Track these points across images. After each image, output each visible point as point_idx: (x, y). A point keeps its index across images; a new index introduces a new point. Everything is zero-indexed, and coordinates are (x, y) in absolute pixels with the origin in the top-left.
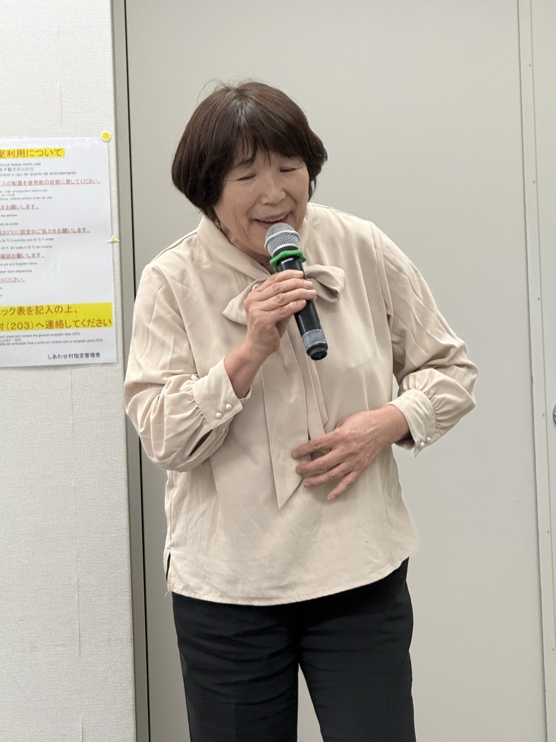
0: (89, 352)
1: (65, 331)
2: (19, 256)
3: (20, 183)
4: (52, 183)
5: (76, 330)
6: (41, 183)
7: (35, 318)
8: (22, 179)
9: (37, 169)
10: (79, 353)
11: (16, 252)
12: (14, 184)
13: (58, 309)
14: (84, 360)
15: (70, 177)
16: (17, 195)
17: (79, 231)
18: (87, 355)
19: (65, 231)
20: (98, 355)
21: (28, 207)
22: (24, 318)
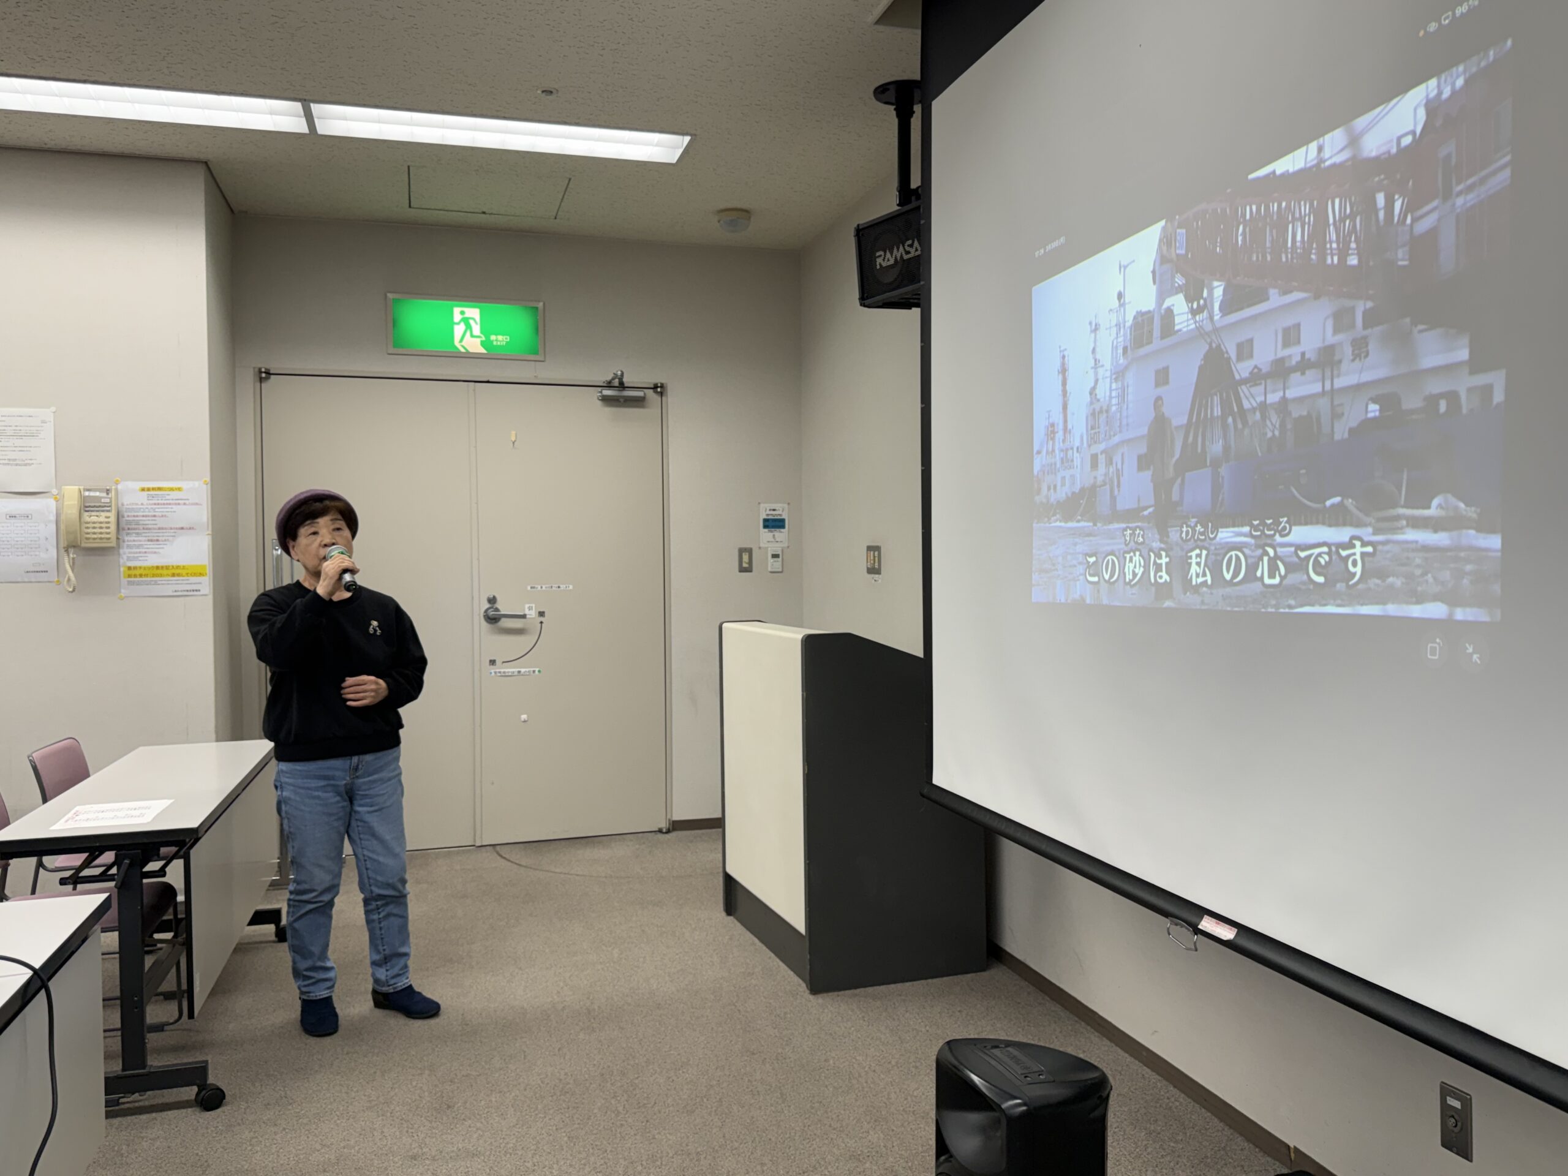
0: (195, 589)
1: (181, 578)
2: (158, 540)
3: (158, 504)
4: (176, 504)
5: (187, 578)
6: (170, 504)
7: (165, 572)
8: (160, 502)
9: (168, 497)
10: (189, 589)
11: (155, 538)
12: (155, 504)
13: (178, 567)
14: (192, 593)
15: (187, 502)
16: (157, 510)
17: (190, 528)
18: (193, 591)
19: (182, 528)
20: (199, 591)
21: (162, 516)
22: (159, 572)
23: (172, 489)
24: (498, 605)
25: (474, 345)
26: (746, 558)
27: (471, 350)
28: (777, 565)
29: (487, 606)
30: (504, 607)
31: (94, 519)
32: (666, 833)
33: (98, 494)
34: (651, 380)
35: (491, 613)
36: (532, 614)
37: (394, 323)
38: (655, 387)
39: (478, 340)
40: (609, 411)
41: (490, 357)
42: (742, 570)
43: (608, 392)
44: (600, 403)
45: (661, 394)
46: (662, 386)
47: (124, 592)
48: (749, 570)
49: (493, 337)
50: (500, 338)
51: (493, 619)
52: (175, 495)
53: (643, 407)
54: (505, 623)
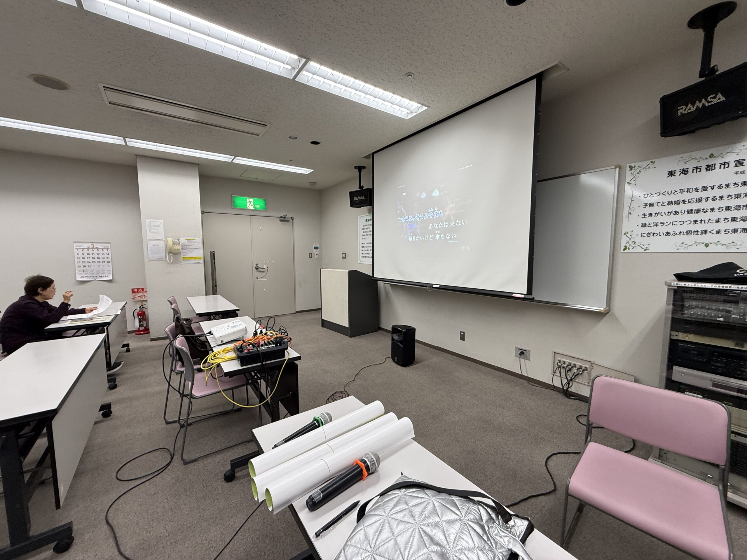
2: (190, 250)
3: (190, 243)
4: (194, 243)
5: (197, 260)
6: (192, 243)
7: (192, 258)
13: (195, 257)
14: (199, 263)
15: (197, 242)
17: (198, 249)
19: (196, 249)
20: (201, 262)
21: (191, 245)
22: (190, 258)
23: (193, 239)
24: (258, 266)
25: (252, 208)
26: (311, 255)
27: (251, 209)
28: (317, 257)
29: (256, 266)
30: (259, 266)
31: (176, 246)
32: (296, 313)
33: (176, 240)
34: (290, 217)
35: (257, 267)
36: (265, 267)
37: (234, 202)
38: (291, 218)
39: (252, 206)
40: (281, 222)
41: (255, 210)
42: (310, 258)
43: (281, 219)
44: (279, 221)
45: (293, 219)
46: (293, 218)
47: (182, 263)
48: (311, 258)
49: (256, 206)
50: (258, 206)
51: (257, 268)
52: (193, 241)
53: (289, 222)
54: (260, 270)
